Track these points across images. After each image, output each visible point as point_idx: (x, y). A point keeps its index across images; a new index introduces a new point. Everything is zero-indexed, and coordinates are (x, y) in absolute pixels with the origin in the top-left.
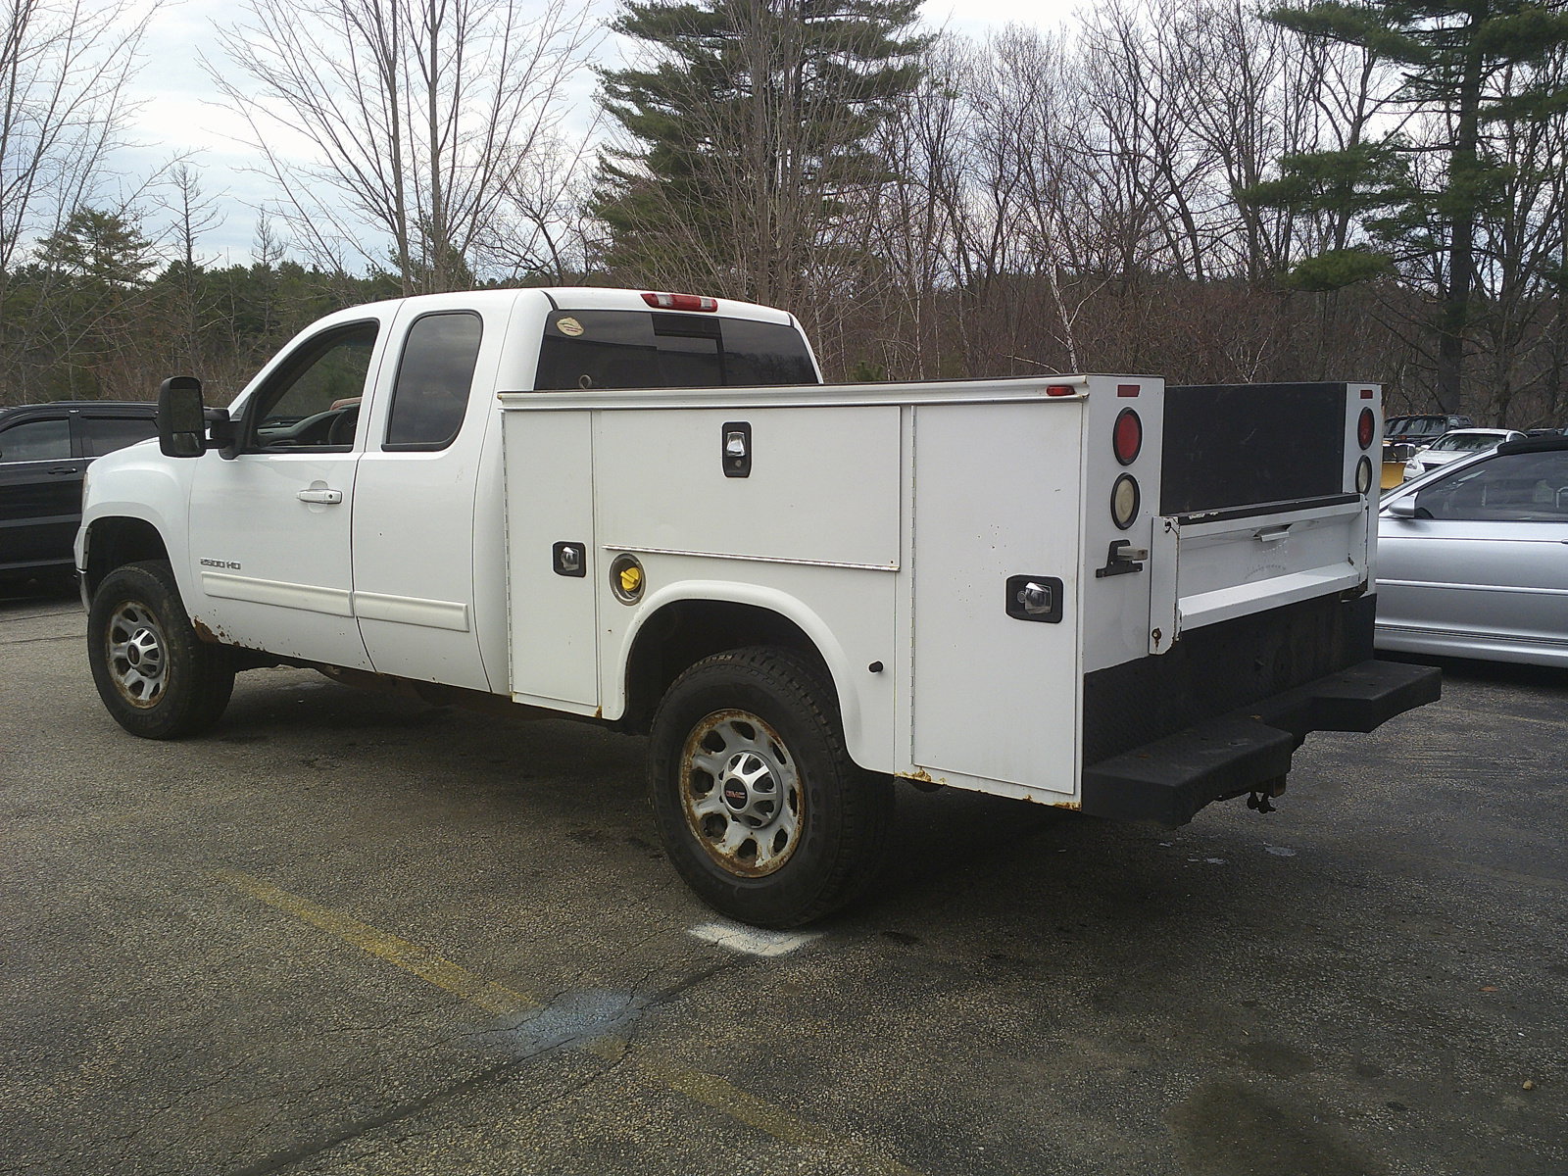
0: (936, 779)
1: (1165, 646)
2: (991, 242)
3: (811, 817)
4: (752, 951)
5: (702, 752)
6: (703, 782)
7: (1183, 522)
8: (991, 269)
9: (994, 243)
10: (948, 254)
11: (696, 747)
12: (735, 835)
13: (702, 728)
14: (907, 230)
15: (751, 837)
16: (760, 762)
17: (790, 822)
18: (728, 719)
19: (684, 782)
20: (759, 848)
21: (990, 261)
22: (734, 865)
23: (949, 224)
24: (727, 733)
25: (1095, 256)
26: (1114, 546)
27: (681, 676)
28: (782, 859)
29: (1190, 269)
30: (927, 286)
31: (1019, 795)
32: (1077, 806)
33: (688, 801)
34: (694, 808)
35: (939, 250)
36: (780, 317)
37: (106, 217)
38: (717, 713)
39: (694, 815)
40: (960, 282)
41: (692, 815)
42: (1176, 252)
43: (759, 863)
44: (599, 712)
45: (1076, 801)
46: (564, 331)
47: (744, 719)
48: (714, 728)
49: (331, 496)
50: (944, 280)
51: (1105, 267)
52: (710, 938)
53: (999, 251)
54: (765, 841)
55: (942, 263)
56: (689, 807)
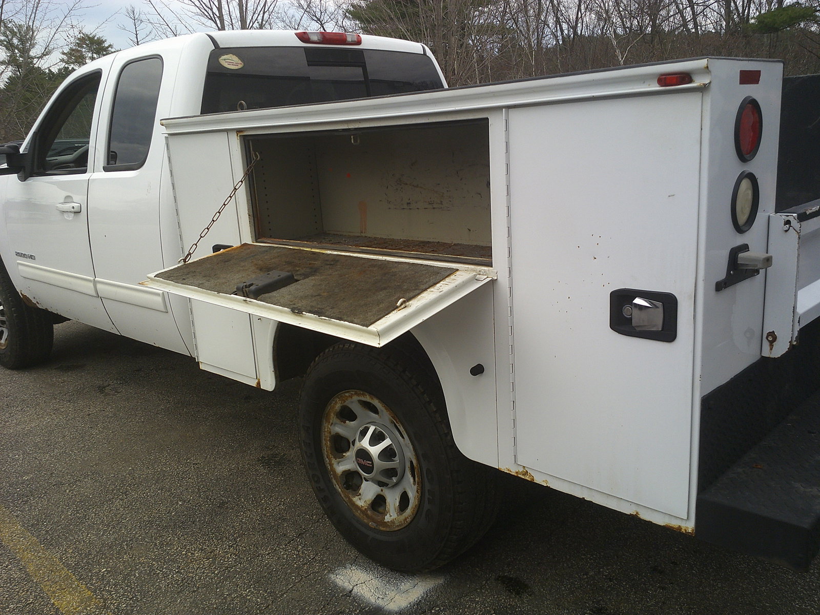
0: (539, 480)
1: (780, 349)
2: (575, 17)
3: (427, 491)
4: (380, 603)
5: (338, 421)
6: (341, 445)
7: (802, 218)
8: (575, 33)
9: (577, 18)
10: (550, 25)
11: (333, 418)
12: (368, 491)
13: (336, 403)
14: (527, 11)
15: (382, 493)
16: (384, 435)
17: (411, 487)
18: (355, 398)
19: (326, 445)
20: (387, 504)
21: (575, 28)
22: (367, 515)
23: (550, 8)
24: (356, 408)
25: (635, 22)
26: (734, 253)
27: (317, 359)
28: (406, 519)
29: (691, 26)
30: (539, 43)
31: (627, 510)
32: (690, 531)
33: (330, 461)
34: (335, 466)
35: (545, 23)
36: (415, 47)
37: (96, 38)
38: (348, 392)
39: (335, 472)
40: (557, 41)
41: (334, 472)
42: (682, 16)
43: (387, 518)
44: (259, 383)
45: (689, 526)
46: (226, 65)
47: (367, 399)
48: (345, 404)
49: (73, 207)
50: (549, 41)
51: (641, 27)
52: (346, 584)
53: (580, 21)
54: (393, 499)
55: (547, 31)
56: (331, 465)
